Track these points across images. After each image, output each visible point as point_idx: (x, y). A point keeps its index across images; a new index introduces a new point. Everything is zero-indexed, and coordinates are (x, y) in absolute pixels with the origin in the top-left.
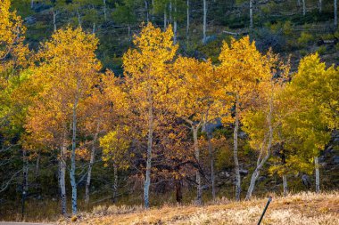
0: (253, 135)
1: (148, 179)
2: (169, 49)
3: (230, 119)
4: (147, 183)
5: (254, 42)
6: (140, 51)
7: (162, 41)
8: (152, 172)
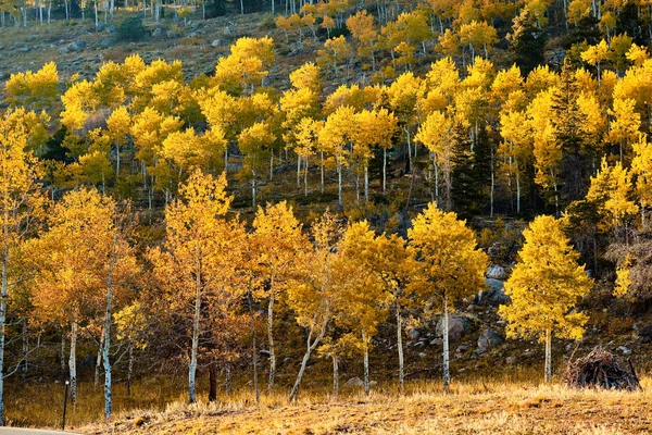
0: (300, 310)
1: (194, 360)
2: (223, 202)
3: (262, 293)
4: (193, 365)
5: (291, 208)
6: (186, 202)
7: (213, 191)
8: (199, 352)
